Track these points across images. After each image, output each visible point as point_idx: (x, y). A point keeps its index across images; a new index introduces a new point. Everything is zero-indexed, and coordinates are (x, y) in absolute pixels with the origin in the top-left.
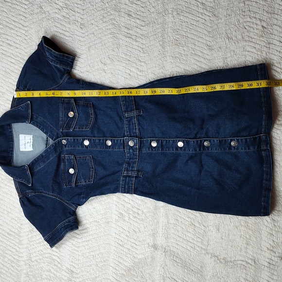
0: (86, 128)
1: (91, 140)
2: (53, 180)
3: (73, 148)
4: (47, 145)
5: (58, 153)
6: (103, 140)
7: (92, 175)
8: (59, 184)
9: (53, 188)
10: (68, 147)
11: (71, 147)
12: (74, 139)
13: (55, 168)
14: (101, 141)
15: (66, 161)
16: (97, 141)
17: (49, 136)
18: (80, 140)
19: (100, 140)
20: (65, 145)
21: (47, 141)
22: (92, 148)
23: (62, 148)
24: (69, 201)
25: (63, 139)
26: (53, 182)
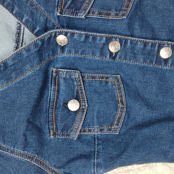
0: (117, 15)
1: (126, 42)
2: (29, 122)
3: (79, 56)
4: (17, 42)
5: (44, 63)
6: (153, 45)
7: (120, 118)
8: (39, 131)
9: (26, 140)
10: (70, 52)
11: (76, 52)
12: (87, 37)
13: (35, 94)
14: (149, 47)
15: (62, 81)
16: (140, 46)
17: (26, 24)
18: (101, 39)
19: (145, 44)
20: (63, 48)
21: (19, 33)
22: (125, 59)
23: (54, 53)
24: (59, 168)
25: (61, 33)
26: (27, 127)
